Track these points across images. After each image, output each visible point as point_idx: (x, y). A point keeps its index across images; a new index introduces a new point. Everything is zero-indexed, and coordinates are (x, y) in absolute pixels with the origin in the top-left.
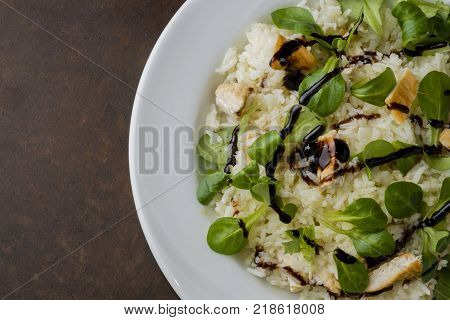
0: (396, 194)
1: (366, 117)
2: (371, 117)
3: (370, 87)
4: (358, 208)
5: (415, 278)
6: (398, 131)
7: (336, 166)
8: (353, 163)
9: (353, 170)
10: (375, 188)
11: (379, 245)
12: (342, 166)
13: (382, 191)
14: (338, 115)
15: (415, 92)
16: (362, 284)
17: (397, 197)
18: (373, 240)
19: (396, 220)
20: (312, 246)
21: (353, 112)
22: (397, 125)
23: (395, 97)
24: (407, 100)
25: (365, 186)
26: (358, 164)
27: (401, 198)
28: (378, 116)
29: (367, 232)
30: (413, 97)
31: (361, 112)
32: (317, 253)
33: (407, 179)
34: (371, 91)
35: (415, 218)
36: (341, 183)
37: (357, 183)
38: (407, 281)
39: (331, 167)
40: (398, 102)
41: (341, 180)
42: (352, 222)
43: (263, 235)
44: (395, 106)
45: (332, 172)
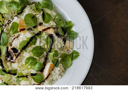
0: (35, 51)
1: (16, 37)
2: (18, 37)
3: (12, 30)
4: (27, 61)
5: (54, 68)
6: (26, 35)
7: (15, 55)
8: (19, 51)
9: (20, 53)
10: (29, 53)
11: (39, 66)
12: (17, 54)
13: (31, 53)
14: (10, 42)
15: (24, 23)
16: (42, 78)
17: (35, 52)
18: (37, 66)
19: (40, 57)
20: (24, 77)
21: (13, 38)
22: (25, 34)
23: (20, 28)
24: (23, 26)
25: (26, 55)
26: (20, 51)
27: (37, 51)
28: (19, 35)
29: (34, 65)
30: (25, 25)
31: (14, 37)
32: (27, 77)
33: (36, 45)
34: (13, 31)
35: (45, 53)
36: (20, 58)
37: (24, 55)
38: (53, 70)
39: (14, 56)
40: (21, 29)
41: (19, 57)
42: (29, 65)
43: (13, 82)
44: (21, 30)
45: (15, 57)
